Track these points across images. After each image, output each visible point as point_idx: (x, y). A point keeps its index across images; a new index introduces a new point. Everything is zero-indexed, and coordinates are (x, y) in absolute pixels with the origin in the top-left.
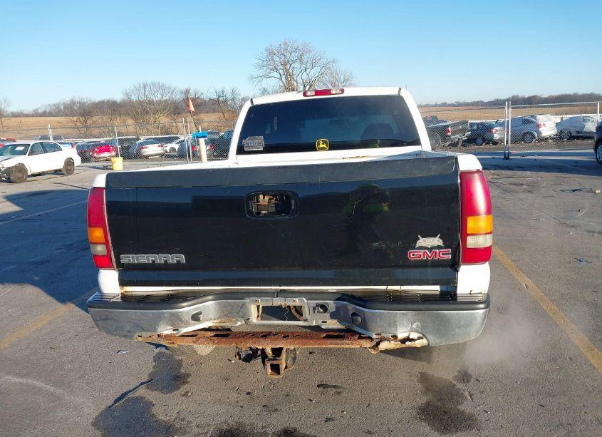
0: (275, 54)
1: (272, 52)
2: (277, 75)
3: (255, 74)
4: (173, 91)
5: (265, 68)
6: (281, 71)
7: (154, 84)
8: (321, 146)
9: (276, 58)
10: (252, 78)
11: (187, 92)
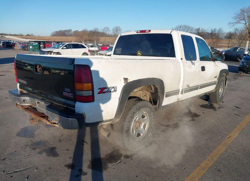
0: (245, 12)
1: (244, 10)
2: (244, 22)
3: (232, 22)
4: (192, 29)
5: (238, 19)
6: (247, 20)
7: (184, 26)
8: (139, 54)
9: (245, 14)
10: (230, 23)
11: (199, 29)
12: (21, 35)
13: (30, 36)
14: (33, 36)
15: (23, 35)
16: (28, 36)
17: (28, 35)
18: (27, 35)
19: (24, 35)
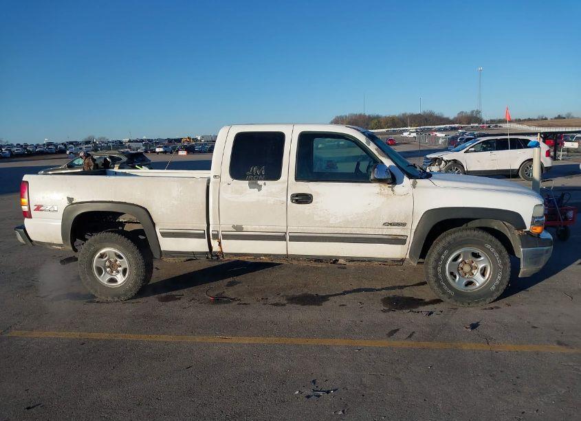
12: (542, 119)
13: (564, 118)
14: (573, 118)
15: (546, 119)
16: (560, 120)
17: (559, 117)
18: (556, 118)
19: (549, 119)
